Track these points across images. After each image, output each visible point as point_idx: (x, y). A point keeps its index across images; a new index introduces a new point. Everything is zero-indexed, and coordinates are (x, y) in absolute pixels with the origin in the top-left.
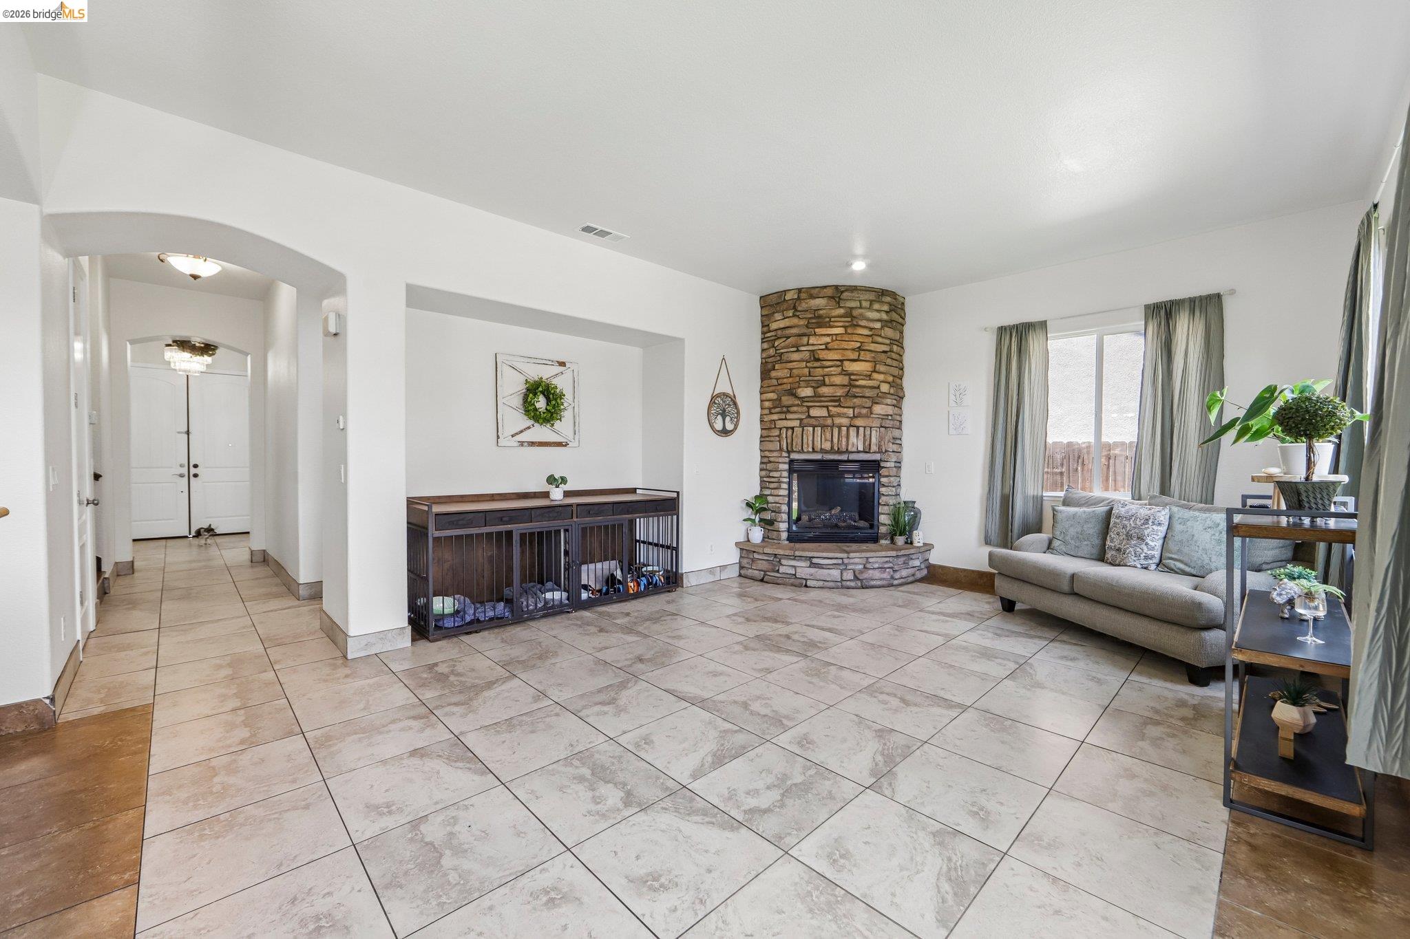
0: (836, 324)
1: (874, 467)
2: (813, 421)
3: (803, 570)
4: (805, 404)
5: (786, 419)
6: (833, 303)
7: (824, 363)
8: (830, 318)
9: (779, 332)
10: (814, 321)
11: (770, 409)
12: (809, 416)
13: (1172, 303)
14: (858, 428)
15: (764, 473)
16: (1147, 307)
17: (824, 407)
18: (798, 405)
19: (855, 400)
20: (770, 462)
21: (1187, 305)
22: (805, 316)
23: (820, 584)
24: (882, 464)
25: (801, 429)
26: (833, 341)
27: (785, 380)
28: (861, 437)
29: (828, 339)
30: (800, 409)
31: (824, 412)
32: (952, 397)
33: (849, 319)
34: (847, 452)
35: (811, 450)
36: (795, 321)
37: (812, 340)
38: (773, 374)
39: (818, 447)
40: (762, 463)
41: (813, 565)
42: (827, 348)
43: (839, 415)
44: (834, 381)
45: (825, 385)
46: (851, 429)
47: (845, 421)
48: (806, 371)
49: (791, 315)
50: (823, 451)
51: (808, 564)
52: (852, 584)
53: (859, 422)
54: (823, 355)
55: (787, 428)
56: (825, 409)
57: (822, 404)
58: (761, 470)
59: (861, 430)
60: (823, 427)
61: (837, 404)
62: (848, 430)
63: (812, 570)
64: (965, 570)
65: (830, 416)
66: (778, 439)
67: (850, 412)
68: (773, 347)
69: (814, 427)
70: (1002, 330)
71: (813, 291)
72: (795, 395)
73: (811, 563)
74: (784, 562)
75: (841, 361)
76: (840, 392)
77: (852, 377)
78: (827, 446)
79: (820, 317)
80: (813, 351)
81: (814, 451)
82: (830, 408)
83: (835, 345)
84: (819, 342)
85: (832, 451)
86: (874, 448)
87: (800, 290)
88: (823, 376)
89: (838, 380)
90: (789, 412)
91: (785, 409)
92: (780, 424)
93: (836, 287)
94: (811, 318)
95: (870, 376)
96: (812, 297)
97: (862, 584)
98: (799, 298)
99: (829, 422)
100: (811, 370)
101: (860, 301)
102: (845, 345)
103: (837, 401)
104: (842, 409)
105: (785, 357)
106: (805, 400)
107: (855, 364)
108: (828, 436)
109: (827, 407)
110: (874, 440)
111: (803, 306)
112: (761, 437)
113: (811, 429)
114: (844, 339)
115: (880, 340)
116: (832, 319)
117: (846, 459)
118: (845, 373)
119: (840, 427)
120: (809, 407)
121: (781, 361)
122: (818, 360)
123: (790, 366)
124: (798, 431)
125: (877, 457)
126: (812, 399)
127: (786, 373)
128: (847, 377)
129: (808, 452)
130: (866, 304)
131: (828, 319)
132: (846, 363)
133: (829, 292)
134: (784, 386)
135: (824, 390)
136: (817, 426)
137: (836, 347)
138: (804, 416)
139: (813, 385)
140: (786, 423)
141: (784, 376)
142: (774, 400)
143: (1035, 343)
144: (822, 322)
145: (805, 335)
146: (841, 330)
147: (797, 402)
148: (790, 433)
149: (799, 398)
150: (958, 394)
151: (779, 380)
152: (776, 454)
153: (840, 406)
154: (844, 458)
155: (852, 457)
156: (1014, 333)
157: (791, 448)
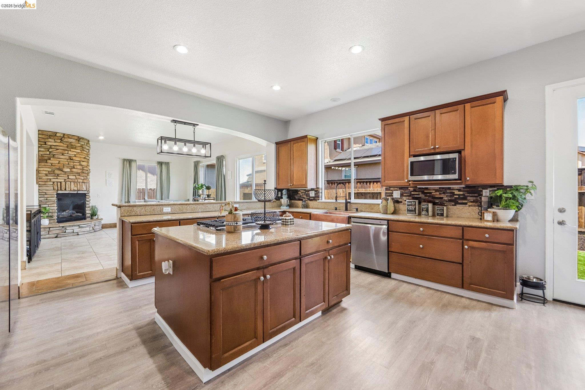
0: (78, 149)
1: (84, 195)
2: (70, 180)
3: (76, 229)
4: (67, 174)
5: (57, 178)
6: (77, 141)
7: (74, 161)
9: (52, 146)
10: (70, 146)
11: (44, 174)
12: (68, 178)
13: (161, 162)
14: (84, 183)
15: (41, 198)
16: (158, 162)
18: (63, 174)
20: (46, 194)
21: (164, 163)
22: (66, 144)
23: (83, 233)
24: (87, 194)
25: (64, 183)
26: (77, 154)
27: (56, 165)
28: (85, 186)
29: (75, 153)
30: (64, 176)
31: (74, 177)
32: (107, 175)
33: (82, 148)
35: (70, 190)
36: (62, 144)
37: (70, 152)
38: (49, 161)
39: (72, 189)
41: (80, 227)
42: (75, 156)
43: (79, 179)
44: (77, 167)
45: (74, 168)
47: (81, 181)
48: (67, 163)
49: (59, 142)
50: (74, 190)
51: (78, 227)
52: (92, 231)
53: (85, 181)
54: (74, 158)
55: (57, 182)
56: (74, 176)
57: (74, 175)
60: (74, 182)
63: (80, 229)
65: (76, 179)
66: (52, 186)
67: (82, 178)
68: (48, 151)
70: (124, 160)
71: (69, 136)
72: (62, 170)
74: (67, 228)
76: (79, 171)
78: (76, 189)
79: (72, 145)
80: (70, 156)
81: (71, 190)
84: (72, 154)
86: (87, 189)
87: (64, 134)
88: (74, 165)
89: (79, 167)
90: (58, 176)
92: (53, 180)
93: (78, 137)
94: (68, 145)
95: (86, 167)
96: (69, 138)
98: (63, 137)
99: (76, 181)
100: (69, 163)
101: (84, 143)
102: (81, 156)
103: (79, 174)
105: (56, 156)
106: (67, 172)
108: (76, 185)
109: (75, 176)
110: (88, 187)
111: (66, 140)
112: (40, 185)
113: (69, 183)
114: (80, 154)
116: (77, 147)
118: (80, 165)
119: (79, 183)
121: (53, 157)
122: (71, 159)
123: (59, 160)
124: (63, 183)
125: (86, 192)
126: (69, 173)
127: (58, 162)
128: (82, 167)
130: (86, 144)
131: (75, 147)
132: (81, 162)
133: (76, 138)
134: (55, 167)
135: (74, 170)
136: (71, 182)
137: (78, 156)
138: (66, 178)
139: (70, 168)
140: (57, 180)
141: (56, 163)
142: (49, 171)
143: (133, 164)
144: (73, 147)
145: (67, 150)
146: (79, 151)
147: (63, 173)
148: (59, 184)
149: (63, 172)
150: (109, 174)
151: (52, 164)
152: (50, 191)
153: (79, 176)
154: (76, 192)
155: (79, 192)
156: (128, 162)
157: (59, 189)
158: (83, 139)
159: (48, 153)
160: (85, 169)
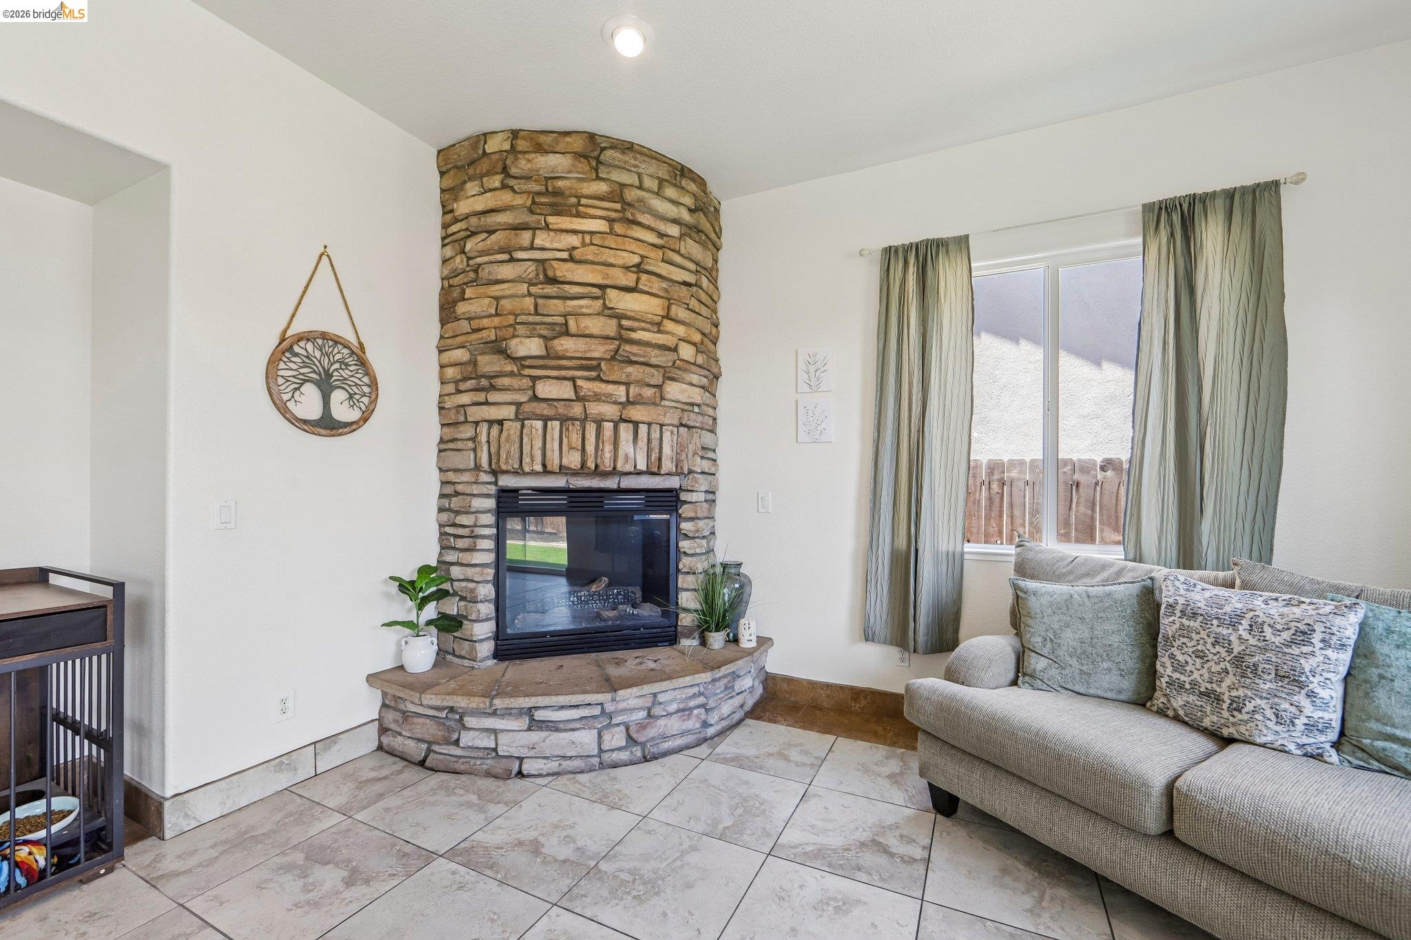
0: (590, 211)
1: (669, 500)
2: (544, 409)
3: (514, 737)
4: (527, 372)
5: (486, 403)
6: (583, 166)
7: (567, 287)
8: (579, 197)
9: (473, 221)
10: (543, 200)
11: (457, 382)
12: (535, 398)
13: (1193, 199)
14: (636, 424)
15: (445, 517)
16: (1147, 208)
17: (565, 378)
18: (512, 374)
19: (630, 369)
20: (457, 494)
21: (1220, 203)
22: (524, 187)
23: (553, 766)
24: (684, 496)
25: (518, 425)
26: (584, 245)
27: (486, 322)
28: (642, 443)
29: (574, 240)
30: (515, 383)
31: (566, 391)
32: (802, 375)
33: (618, 206)
34: (614, 472)
35: (539, 468)
36: (506, 197)
37: (542, 239)
38: (462, 308)
39: (554, 463)
40: (442, 496)
41: (535, 725)
42: (572, 259)
43: (597, 398)
44: (586, 327)
45: (567, 333)
46: (622, 426)
47: (610, 411)
48: (529, 302)
49: (497, 184)
50: (563, 470)
51: (524, 722)
52: (624, 756)
53: (636, 413)
55: (491, 422)
56: (569, 384)
57: (563, 373)
58: (441, 510)
59: (643, 429)
60: (564, 420)
61: (594, 374)
62: (616, 429)
63: (536, 736)
64: (828, 686)
65: (578, 399)
66: (470, 444)
67: (621, 391)
68: (463, 252)
69: (546, 420)
70: (890, 253)
71: (542, 139)
72: (504, 353)
73: (532, 719)
74: (470, 721)
75: (602, 287)
76: (599, 350)
77: (624, 322)
78: (573, 460)
79: (557, 193)
80: (542, 262)
81: (546, 471)
82: (579, 382)
83: (589, 253)
84: (556, 245)
85: (583, 471)
86: (668, 465)
87: (515, 134)
88: (565, 316)
89: (596, 325)
90: (493, 388)
91: (484, 382)
92: (476, 413)
93: (592, 137)
94: (539, 194)
95: (659, 324)
96: (540, 149)
97: (643, 751)
98: (513, 151)
99: (577, 410)
100: (540, 301)
101: (639, 175)
102: (608, 256)
103: (594, 367)
104: (603, 385)
105: (484, 274)
106: (526, 363)
107: (628, 296)
108: (575, 438)
109: (573, 379)
110: (667, 450)
111: (521, 166)
112: (442, 441)
113: (539, 425)
114: (607, 244)
115: (678, 259)
116: (584, 201)
117: (615, 486)
118: (609, 312)
119: (599, 423)
120: (534, 379)
121: (475, 282)
122: (554, 281)
123: (496, 290)
124: (513, 428)
125: (674, 483)
126: (541, 362)
128: (614, 322)
129: (534, 473)
130: (650, 183)
131: (573, 200)
132: (611, 293)
133: (577, 144)
134: (484, 334)
135: (566, 345)
136: (551, 420)
137: (590, 257)
138: (523, 398)
139: (544, 332)
140: (489, 413)
141: (484, 312)
142: (461, 366)
143: (948, 275)
144: (561, 205)
145: (528, 229)
146: (600, 225)
147: (510, 367)
148: (496, 432)
150: (812, 369)
151: (474, 321)
152: (470, 478)
153: (599, 379)
156: (912, 260)
157: (498, 465)
158: (628, 147)
160: (641, 336)
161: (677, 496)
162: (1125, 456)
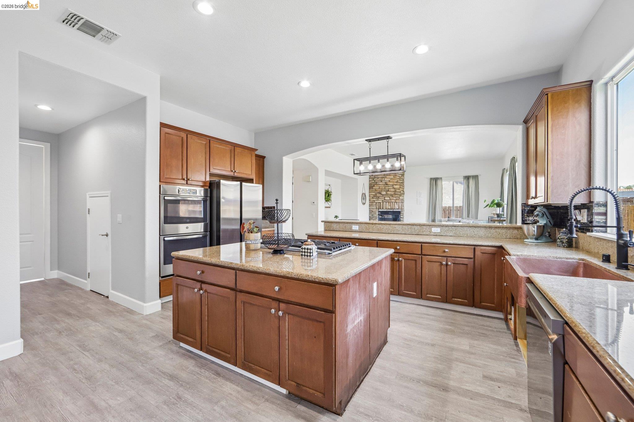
0: (391, 175)
1: (399, 212)
2: (386, 201)
5: (378, 200)
7: (389, 185)
9: (376, 176)
11: (372, 197)
12: (385, 199)
13: (469, 176)
15: (370, 215)
16: (464, 176)
17: (388, 197)
18: (382, 196)
19: (396, 195)
20: (373, 212)
21: (472, 177)
24: (401, 212)
28: (398, 205)
29: (390, 179)
30: (382, 197)
32: (418, 195)
33: (395, 174)
34: (394, 209)
37: (386, 179)
38: (374, 188)
39: (387, 208)
40: (370, 212)
42: (389, 181)
43: (392, 199)
44: (391, 190)
45: (389, 191)
46: (396, 203)
47: (394, 201)
48: (384, 187)
50: (388, 209)
53: (397, 201)
54: (389, 183)
55: (378, 203)
58: (369, 214)
59: (397, 203)
60: (388, 202)
62: (394, 203)
65: (390, 199)
66: (375, 205)
67: (395, 198)
68: (374, 180)
70: (431, 179)
72: (381, 194)
76: (393, 193)
77: (396, 189)
78: (390, 207)
80: (386, 182)
82: (390, 197)
83: (391, 181)
85: (391, 209)
86: (400, 208)
88: (388, 189)
90: (379, 198)
91: (378, 197)
92: (376, 201)
95: (399, 189)
99: (390, 201)
102: (394, 181)
103: (392, 195)
105: (378, 183)
107: (396, 186)
108: (390, 205)
110: (400, 206)
112: (369, 205)
113: (385, 203)
114: (393, 179)
115: (401, 179)
118: (394, 188)
119: (392, 202)
120: (385, 197)
121: (376, 184)
122: (387, 184)
123: (379, 186)
124: (382, 203)
125: (400, 210)
126: (385, 195)
127: (378, 188)
129: (385, 209)
132: (394, 186)
134: (377, 191)
135: (389, 193)
138: (383, 199)
139: (386, 191)
140: (378, 201)
141: (377, 188)
142: (374, 195)
143: (439, 182)
145: (383, 178)
146: (393, 177)
147: (381, 196)
148: (379, 204)
149: (382, 194)
151: (375, 189)
152: (374, 210)
153: (392, 197)
154: (392, 210)
155: (394, 210)
156: (434, 180)
157: (379, 208)
159: (373, 181)
160: (397, 191)
161: (400, 213)
162: (462, 205)
